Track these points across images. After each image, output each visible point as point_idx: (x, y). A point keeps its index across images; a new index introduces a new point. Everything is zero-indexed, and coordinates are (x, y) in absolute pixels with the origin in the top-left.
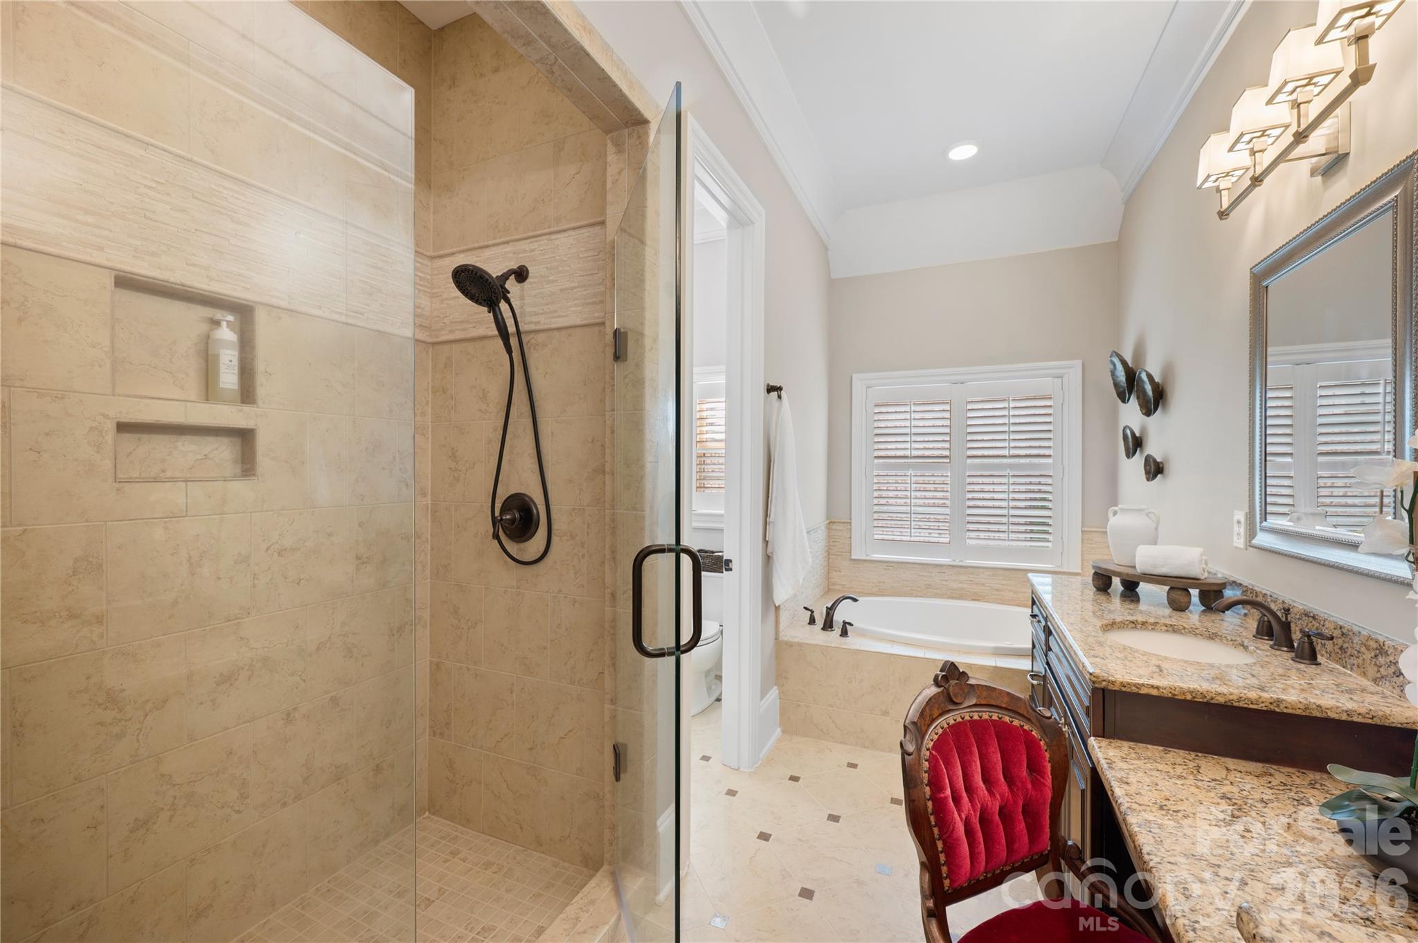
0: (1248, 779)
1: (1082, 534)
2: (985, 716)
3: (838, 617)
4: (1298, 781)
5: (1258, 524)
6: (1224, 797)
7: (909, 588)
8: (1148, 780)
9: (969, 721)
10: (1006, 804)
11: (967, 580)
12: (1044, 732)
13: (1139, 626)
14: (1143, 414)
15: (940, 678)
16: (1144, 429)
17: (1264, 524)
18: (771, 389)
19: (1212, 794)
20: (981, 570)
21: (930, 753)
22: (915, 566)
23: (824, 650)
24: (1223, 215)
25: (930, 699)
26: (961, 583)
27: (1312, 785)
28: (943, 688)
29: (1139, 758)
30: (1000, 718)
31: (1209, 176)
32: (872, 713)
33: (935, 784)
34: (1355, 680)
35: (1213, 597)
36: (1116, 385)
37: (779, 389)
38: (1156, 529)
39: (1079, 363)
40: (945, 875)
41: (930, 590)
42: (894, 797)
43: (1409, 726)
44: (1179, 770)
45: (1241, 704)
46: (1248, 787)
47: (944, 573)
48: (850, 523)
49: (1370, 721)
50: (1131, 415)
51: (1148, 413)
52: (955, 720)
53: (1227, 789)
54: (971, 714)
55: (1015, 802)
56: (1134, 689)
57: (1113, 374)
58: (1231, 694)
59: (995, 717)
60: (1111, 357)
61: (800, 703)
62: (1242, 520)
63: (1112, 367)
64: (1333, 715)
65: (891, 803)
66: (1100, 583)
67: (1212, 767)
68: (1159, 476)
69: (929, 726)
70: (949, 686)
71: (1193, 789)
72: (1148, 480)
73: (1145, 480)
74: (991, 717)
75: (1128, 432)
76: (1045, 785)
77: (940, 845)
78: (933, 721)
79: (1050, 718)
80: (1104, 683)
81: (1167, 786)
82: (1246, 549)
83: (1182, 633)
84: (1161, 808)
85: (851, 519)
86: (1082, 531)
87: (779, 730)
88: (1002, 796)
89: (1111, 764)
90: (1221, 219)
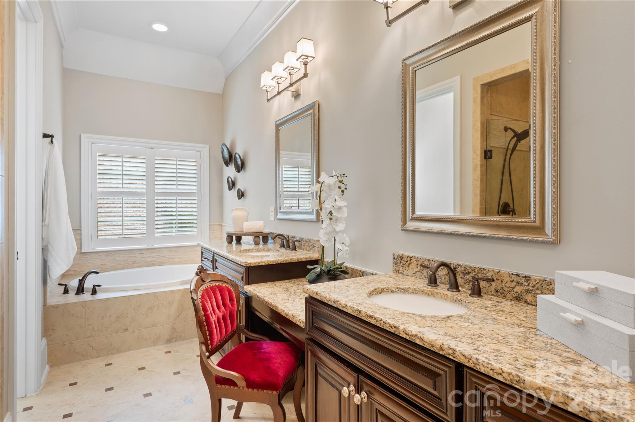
0: (287, 283)
1: (210, 226)
2: (214, 285)
3: (88, 284)
4: (297, 281)
5: (278, 211)
6: (283, 288)
7: (122, 265)
8: (265, 290)
9: (209, 287)
10: (224, 314)
11: (156, 256)
12: (233, 287)
13: (248, 251)
14: (237, 172)
15: (198, 273)
16: (235, 179)
17: (280, 210)
18: (45, 136)
19: (281, 288)
20: (164, 249)
21: (201, 299)
22: (125, 252)
23: (83, 304)
24: (268, 100)
25: (197, 280)
26: (152, 258)
27: (300, 281)
28: (199, 276)
29: (261, 287)
30: (219, 284)
31: (265, 85)
32: (117, 333)
33: (205, 310)
34: (304, 252)
35: (265, 238)
36: (224, 158)
37: (52, 137)
38: (248, 216)
39: (207, 146)
40: (209, 344)
41: (135, 264)
42: (139, 367)
43: (316, 259)
44: (271, 286)
45: (284, 262)
46: (287, 285)
47: (143, 253)
48: (81, 229)
49: (309, 260)
50: (230, 171)
51: (239, 171)
52: (205, 287)
53: (283, 286)
54: (210, 285)
55: (227, 313)
56: (258, 264)
57: (223, 152)
58: (282, 259)
59: (217, 284)
60: (222, 145)
61: (65, 343)
62: (273, 210)
63: (222, 150)
64: (303, 260)
65: (139, 370)
66: (229, 240)
67: (278, 284)
68: (243, 197)
69: (198, 290)
70: (201, 275)
71: (276, 289)
72: (239, 199)
73: (238, 199)
74: (216, 284)
75: (230, 179)
76: (235, 304)
77: (208, 333)
78: (199, 288)
79: (234, 281)
80: (249, 264)
81: (270, 290)
82: (274, 221)
83: (260, 251)
84: (271, 294)
85: (81, 227)
86: (210, 225)
87: (47, 366)
88: (223, 312)
89: (254, 290)
90: (268, 102)
